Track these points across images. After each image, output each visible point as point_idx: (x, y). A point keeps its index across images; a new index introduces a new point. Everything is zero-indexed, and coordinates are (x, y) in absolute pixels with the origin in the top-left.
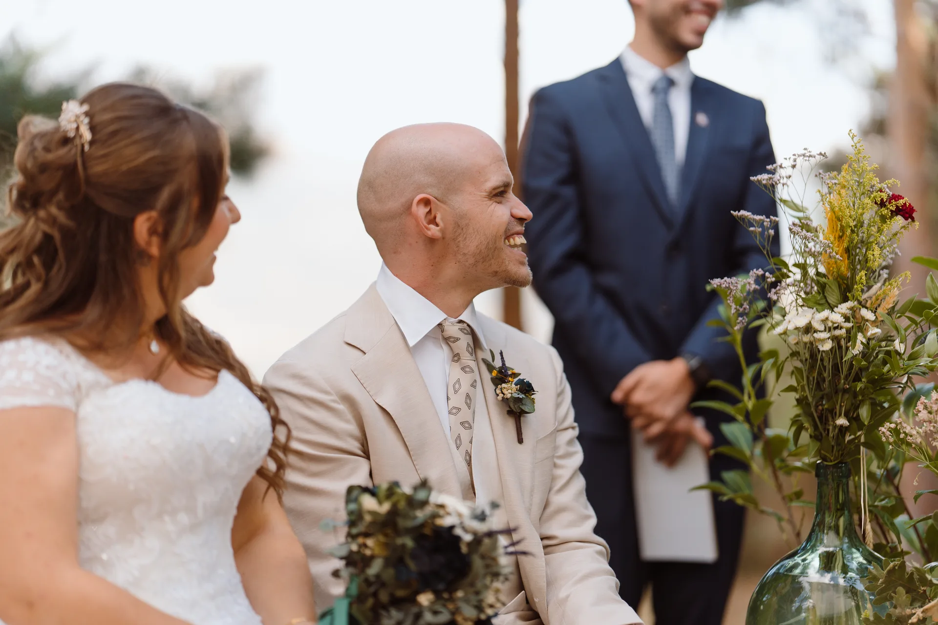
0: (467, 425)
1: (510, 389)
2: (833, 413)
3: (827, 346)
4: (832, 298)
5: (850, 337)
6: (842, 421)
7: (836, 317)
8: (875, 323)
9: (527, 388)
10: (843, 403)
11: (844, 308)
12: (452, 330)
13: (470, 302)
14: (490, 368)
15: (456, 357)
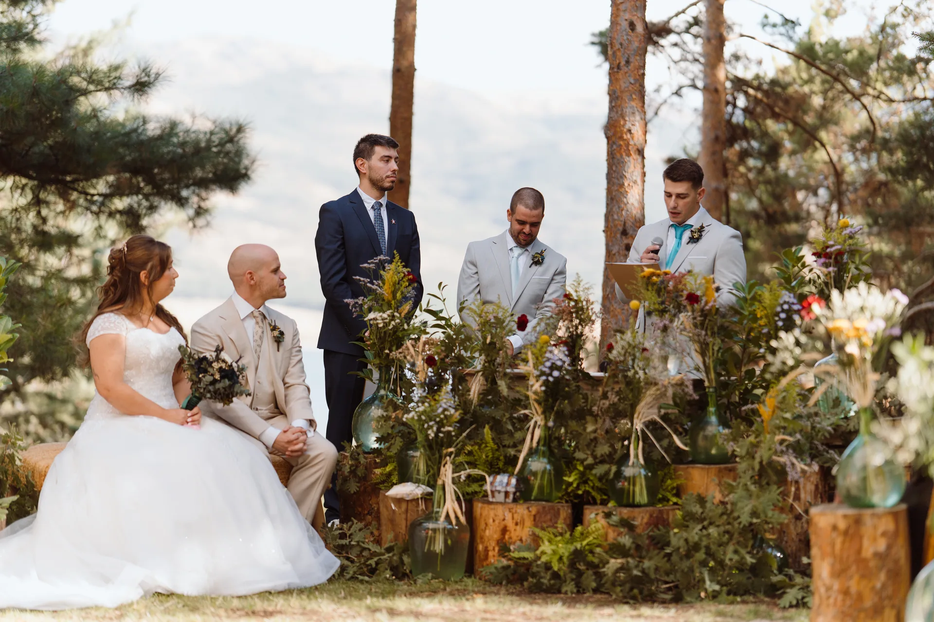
0: (260, 346)
1: (276, 333)
2: (384, 349)
3: (381, 325)
4: (385, 309)
5: (390, 323)
6: (387, 351)
7: (385, 315)
8: (398, 318)
9: (282, 333)
10: (387, 345)
11: (389, 312)
12: (256, 314)
13: (263, 303)
14: (270, 325)
15: (257, 323)
